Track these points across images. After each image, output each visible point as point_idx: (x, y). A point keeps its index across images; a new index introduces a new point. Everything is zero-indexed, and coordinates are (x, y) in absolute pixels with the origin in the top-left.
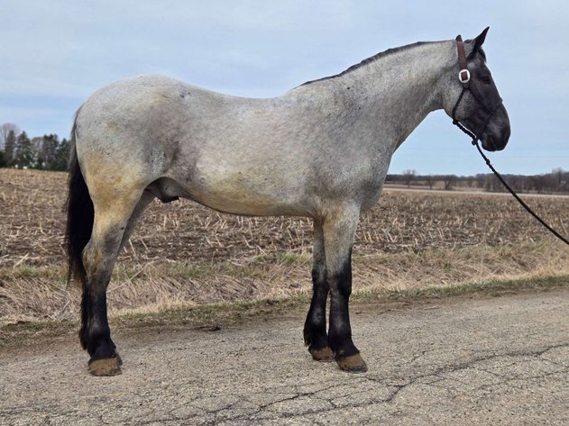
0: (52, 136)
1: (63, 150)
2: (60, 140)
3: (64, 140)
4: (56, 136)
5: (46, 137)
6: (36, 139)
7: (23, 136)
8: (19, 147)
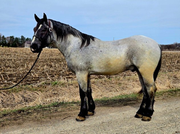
0: (12, 36)
1: (16, 40)
2: (15, 38)
3: (16, 38)
4: (14, 36)
5: (10, 37)
6: (8, 37)
7: (3, 37)
8: (2, 40)
